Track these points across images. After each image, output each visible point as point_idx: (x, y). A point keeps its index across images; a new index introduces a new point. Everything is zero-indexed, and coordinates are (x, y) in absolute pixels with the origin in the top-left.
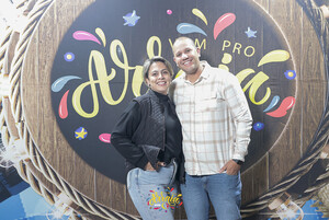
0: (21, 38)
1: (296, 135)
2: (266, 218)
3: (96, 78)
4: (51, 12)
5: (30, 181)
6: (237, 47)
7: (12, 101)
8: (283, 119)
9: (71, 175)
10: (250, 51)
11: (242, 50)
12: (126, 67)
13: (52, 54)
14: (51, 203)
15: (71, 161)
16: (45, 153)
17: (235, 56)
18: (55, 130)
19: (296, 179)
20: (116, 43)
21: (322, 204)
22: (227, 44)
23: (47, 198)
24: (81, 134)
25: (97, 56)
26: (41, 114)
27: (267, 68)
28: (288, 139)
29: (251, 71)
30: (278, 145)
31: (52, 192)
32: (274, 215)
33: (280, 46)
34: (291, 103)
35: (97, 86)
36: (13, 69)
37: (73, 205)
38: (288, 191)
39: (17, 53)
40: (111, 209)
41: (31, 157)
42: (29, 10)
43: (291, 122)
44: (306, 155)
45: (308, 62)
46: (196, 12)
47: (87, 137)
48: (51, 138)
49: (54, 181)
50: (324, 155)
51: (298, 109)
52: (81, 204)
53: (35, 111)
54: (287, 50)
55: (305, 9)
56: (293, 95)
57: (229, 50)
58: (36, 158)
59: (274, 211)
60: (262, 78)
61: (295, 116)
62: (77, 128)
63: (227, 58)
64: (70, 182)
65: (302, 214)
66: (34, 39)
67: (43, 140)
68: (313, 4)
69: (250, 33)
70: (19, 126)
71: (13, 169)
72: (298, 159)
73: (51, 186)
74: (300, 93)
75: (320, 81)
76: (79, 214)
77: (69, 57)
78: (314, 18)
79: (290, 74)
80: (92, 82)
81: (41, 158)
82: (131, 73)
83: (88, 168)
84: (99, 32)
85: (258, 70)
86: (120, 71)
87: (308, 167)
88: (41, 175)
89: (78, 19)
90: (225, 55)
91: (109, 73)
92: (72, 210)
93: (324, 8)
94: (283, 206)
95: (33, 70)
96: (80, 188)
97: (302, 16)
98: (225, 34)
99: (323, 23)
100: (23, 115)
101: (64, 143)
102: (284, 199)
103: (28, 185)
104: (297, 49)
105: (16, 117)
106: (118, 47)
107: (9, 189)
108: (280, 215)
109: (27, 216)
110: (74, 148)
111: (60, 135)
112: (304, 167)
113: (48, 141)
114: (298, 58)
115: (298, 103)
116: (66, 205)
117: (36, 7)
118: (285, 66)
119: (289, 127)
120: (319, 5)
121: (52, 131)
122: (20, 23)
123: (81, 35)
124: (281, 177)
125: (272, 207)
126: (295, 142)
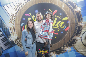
0: (14, 15)
1: (70, 34)
4: (20, 10)
5: (16, 44)
6: (58, 17)
7: (13, 28)
8: (67, 31)
10: (60, 18)
13: (21, 18)
16: (20, 38)
17: (57, 18)
19: (70, 43)
20: (33, 16)
21: (74, 47)
23: (20, 47)
25: (30, 19)
27: (64, 21)
29: (61, 21)
30: (66, 36)
33: (66, 17)
34: (69, 28)
36: (13, 21)
39: (14, 18)
41: (17, 39)
42: (16, 10)
43: (69, 32)
44: (72, 38)
45: (72, 20)
46: (50, 10)
50: (75, 38)
51: (70, 29)
53: (17, 30)
54: (68, 17)
55: (71, 9)
57: (56, 17)
59: (65, 49)
60: (63, 23)
61: (69, 30)
63: (56, 19)
65: (71, 49)
66: (17, 16)
67: (19, 35)
68: (73, 8)
69: (60, 14)
70: (14, 33)
71: (13, 41)
72: (70, 39)
73: (21, 45)
74: (70, 26)
75: (74, 23)
77: (24, 19)
78: (73, 11)
79: (68, 22)
84: (30, 14)
85: (62, 21)
87: (72, 40)
88: (19, 43)
89: (26, 11)
90: (56, 18)
93: (75, 9)
94: (67, 48)
95: (17, 22)
97: (71, 11)
98: (55, 14)
99: (75, 12)
100: (15, 30)
102: (67, 47)
104: (70, 17)
105: (14, 31)
107: (13, 45)
108: (66, 50)
109: (16, 50)
114: (70, 19)
115: (70, 28)
117: (17, 9)
118: (67, 20)
120: (74, 8)
122: (14, 12)
123: (26, 14)
124: (66, 42)
125: (65, 48)
126: (69, 35)
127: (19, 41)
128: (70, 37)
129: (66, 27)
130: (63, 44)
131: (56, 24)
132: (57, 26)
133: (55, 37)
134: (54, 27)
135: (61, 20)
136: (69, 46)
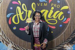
1: (71, 28)
2: (63, 49)
3: (18, 14)
5: (1, 41)
6: (55, 5)
8: (67, 24)
9: (12, 39)
11: (56, 6)
12: (26, 11)
13: (7, 7)
14: (7, 46)
15: (12, 35)
16: (5, 33)
18: (8, 27)
19: (71, 39)
22: (52, 4)
23: (6, 45)
24: (15, 28)
26: (4, 23)
28: (68, 29)
30: (66, 31)
31: (7, 44)
32: (65, 49)
35: (19, 16)
37: (13, 47)
38: (69, 42)
40: (23, 48)
41: (2, 34)
43: (69, 25)
44: (73, 33)
45: (73, 9)
47: (16, 29)
48: (7, 29)
49: (8, 41)
51: (71, 21)
52: (15, 47)
53: (3, 22)
56: (70, 18)
57: (53, 6)
58: (3, 35)
59: (65, 48)
61: (70, 23)
62: (14, 27)
64: (12, 41)
65: (72, 48)
66: (2, 4)
67: (5, 30)
69: (58, 2)
72: (71, 34)
76: (14, 49)
77: (11, 8)
79: (69, 12)
80: (17, 15)
81: (4, 35)
82: (28, 12)
83: (16, 37)
86: (25, 12)
91: (22, 12)
92: (13, 48)
94: (67, 46)
95: (2, 12)
96: (15, 42)
98: (52, 2)
101: (10, 31)
102: (68, 44)
103: (1, 42)
104: (71, 5)
106: (24, 5)
108: (67, 49)
110: (13, 32)
111: (9, 29)
112: (73, 36)
113: (6, 30)
114: (71, 8)
115: (71, 19)
116: (11, 47)
119: (69, 26)
121: (7, 27)
124: (67, 39)
125: (64, 46)
126: (70, 30)
127: (4, 38)
128: (71, 31)
129: (65, 19)
130: (62, 41)
131: (53, 14)
132: (55, 17)
133: (52, 32)
134: (50, 19)
135: (59, 9)
136: (70, 44)
